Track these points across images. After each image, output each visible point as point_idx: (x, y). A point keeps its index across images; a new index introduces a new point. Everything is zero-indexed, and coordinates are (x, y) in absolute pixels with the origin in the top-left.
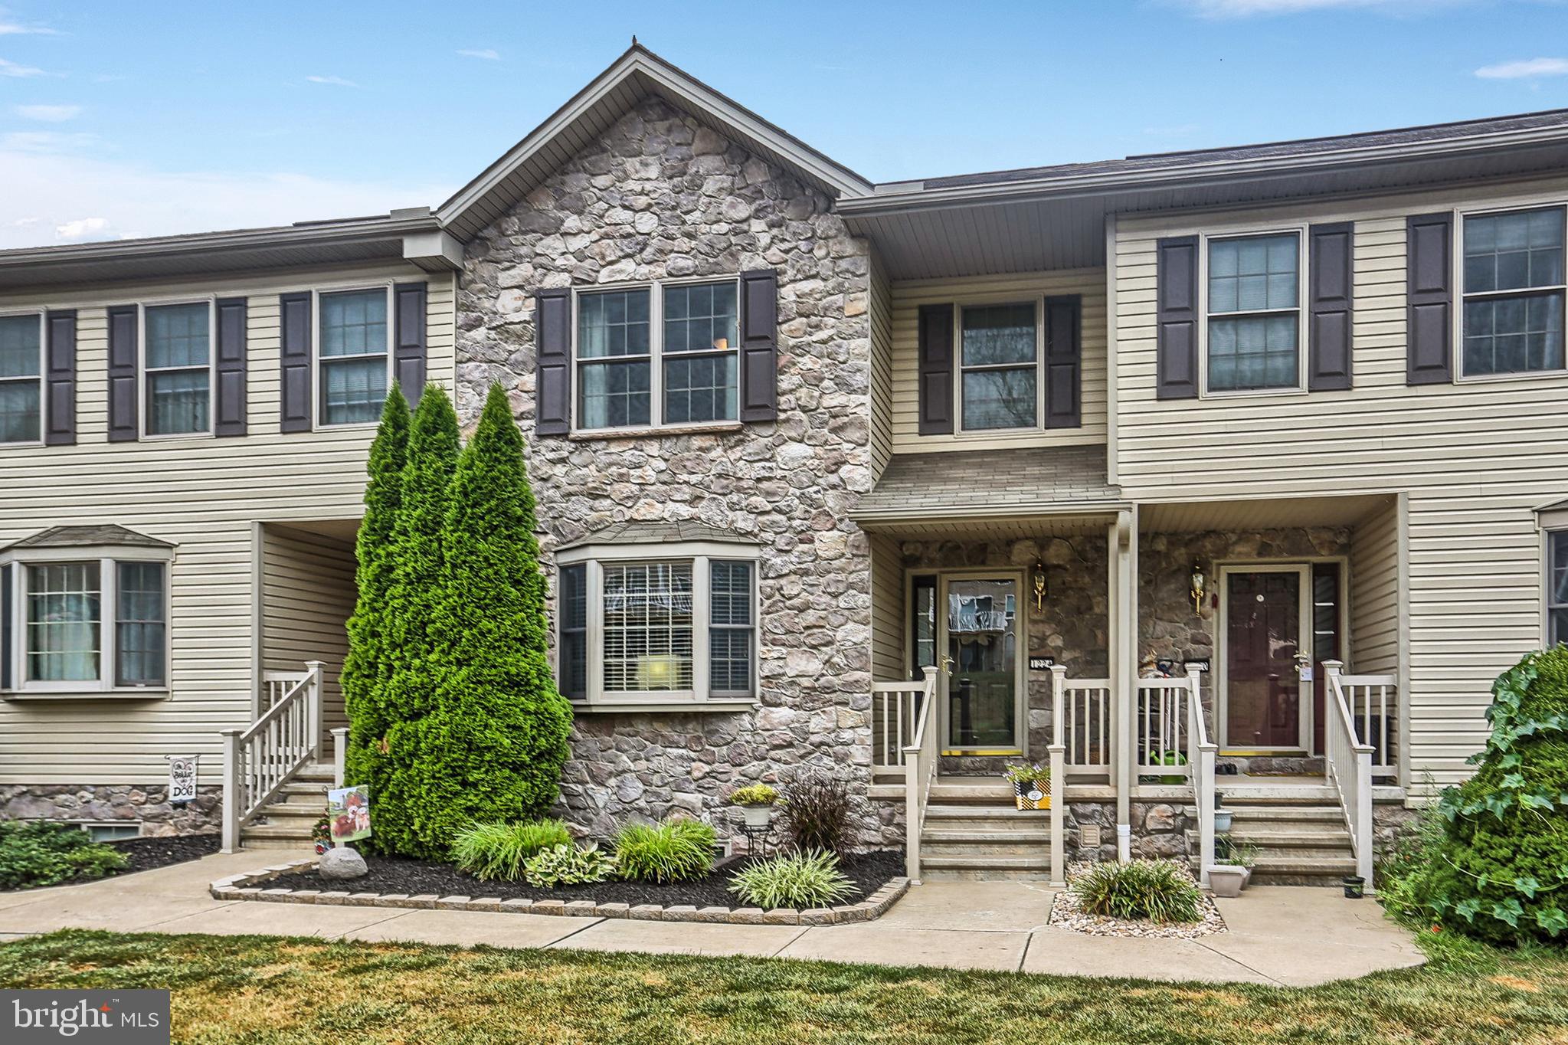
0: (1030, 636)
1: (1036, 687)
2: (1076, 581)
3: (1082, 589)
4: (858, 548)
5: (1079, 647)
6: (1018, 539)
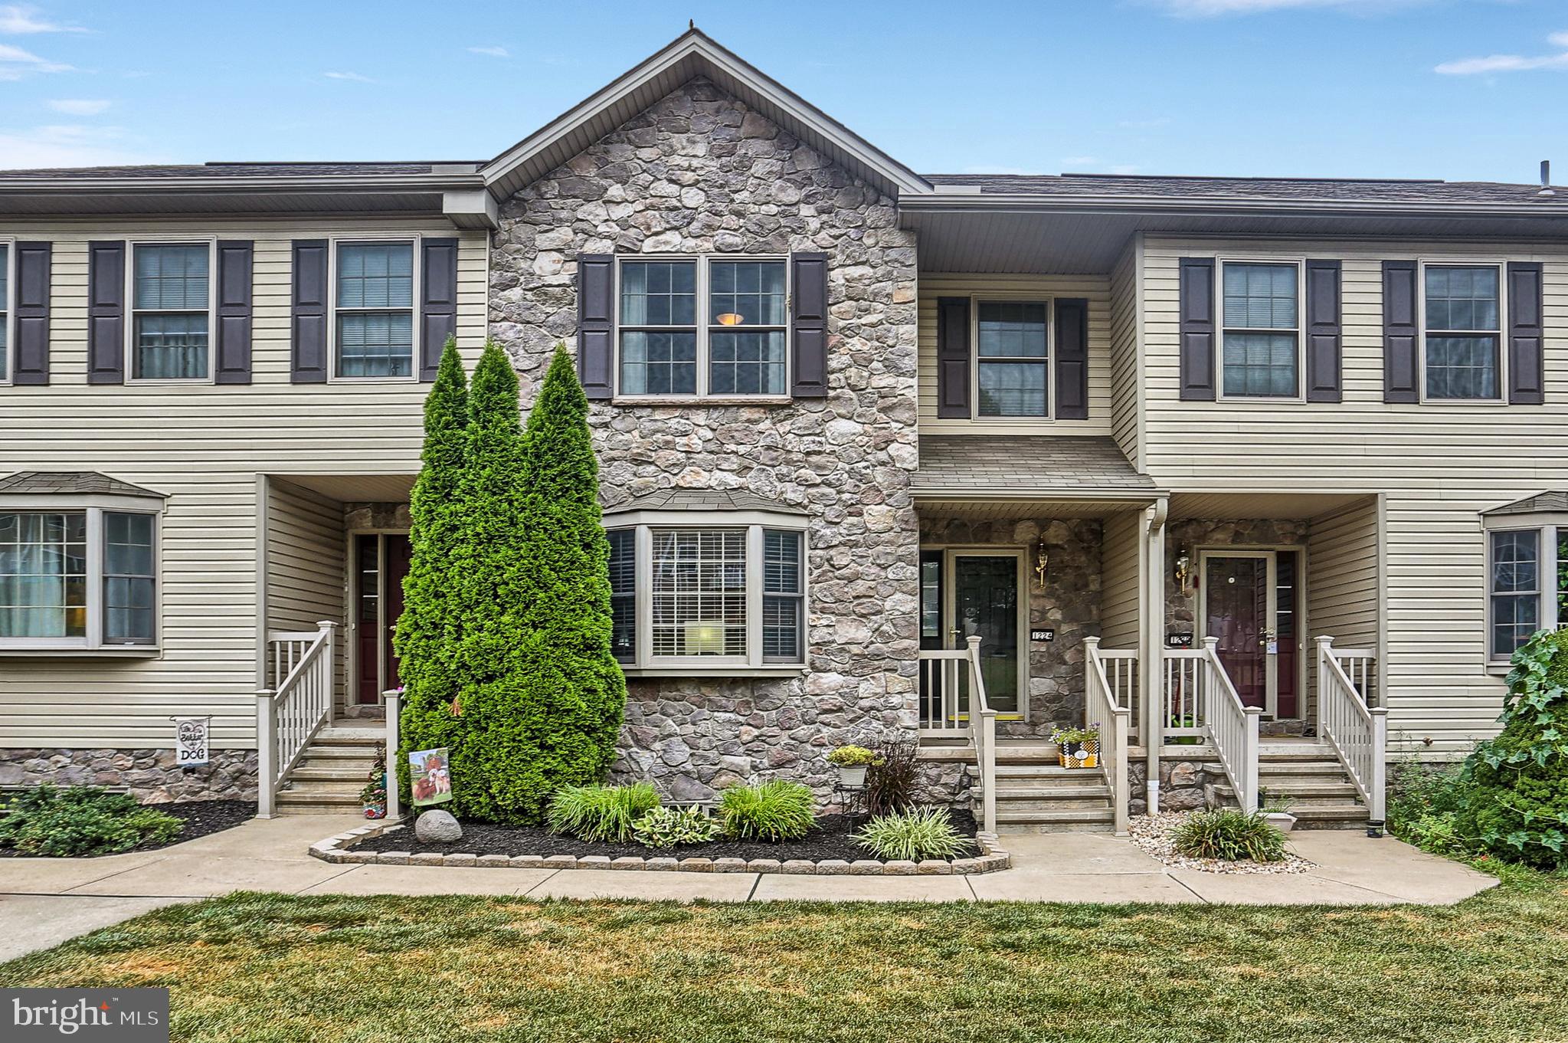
0: (1031, 610)
1: (1038, 658)
2: (1073, 560)
3: (1078, 568)
4: (906, 522)
5: (1076, 621)
6: (1020, 520)
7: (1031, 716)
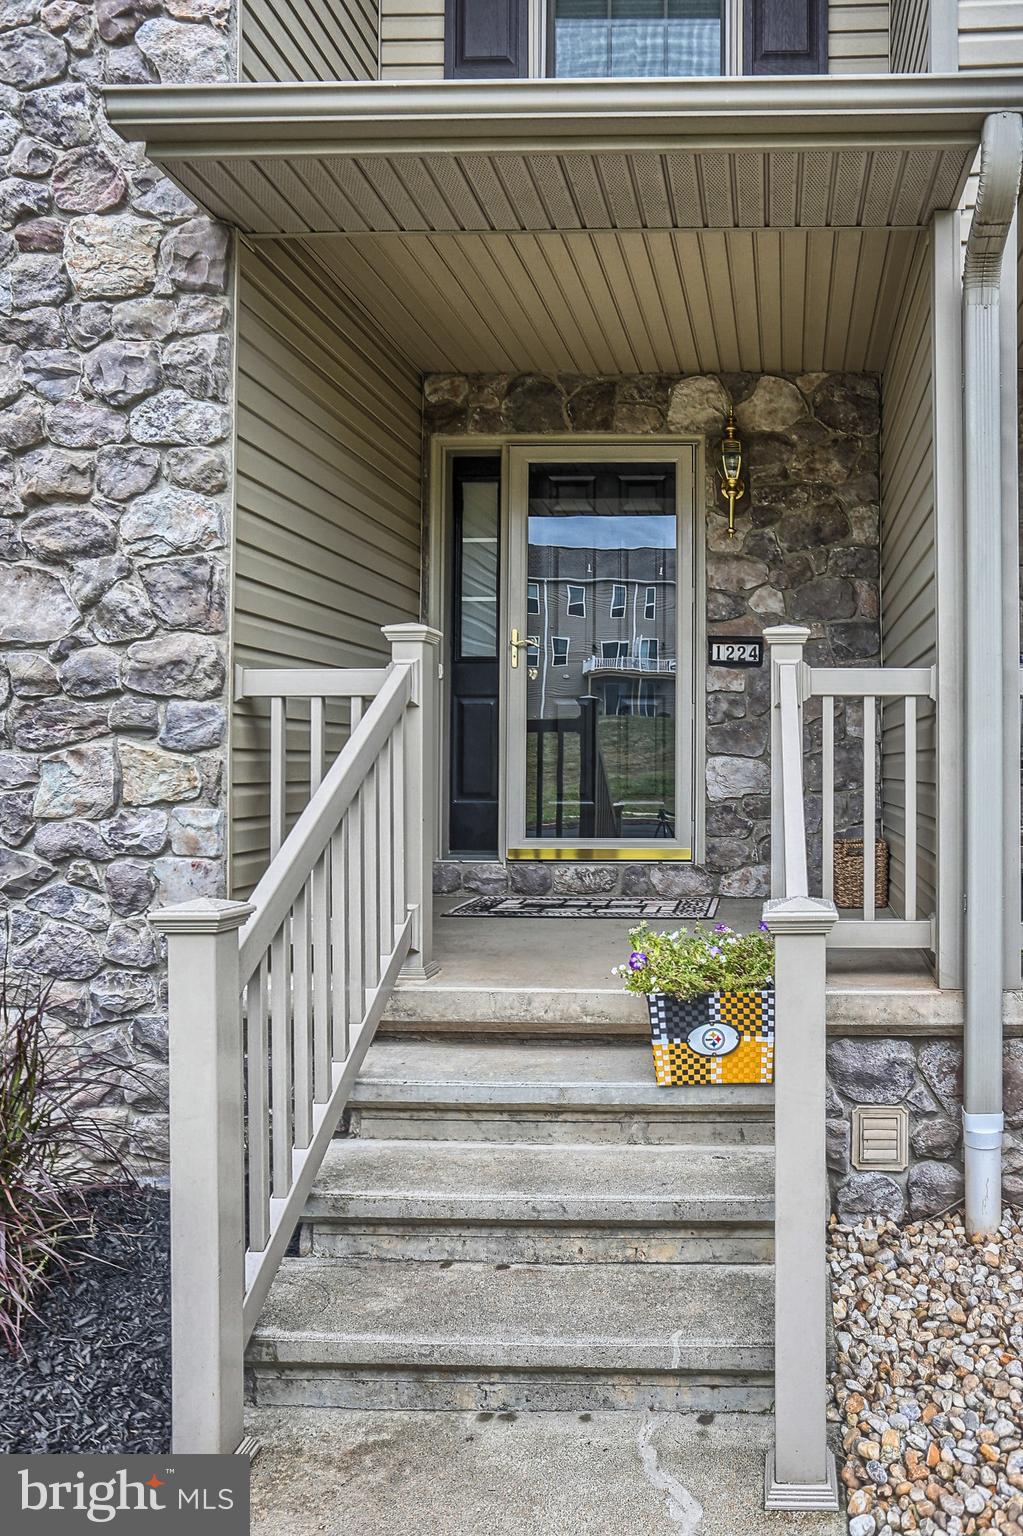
0: (710, 590)
1: (724, 706)
2: (811, 470)
3: (827, 489)
4: (191, 262)
5: (820, 616)
6: (684, 375)
7: (710, 850)
